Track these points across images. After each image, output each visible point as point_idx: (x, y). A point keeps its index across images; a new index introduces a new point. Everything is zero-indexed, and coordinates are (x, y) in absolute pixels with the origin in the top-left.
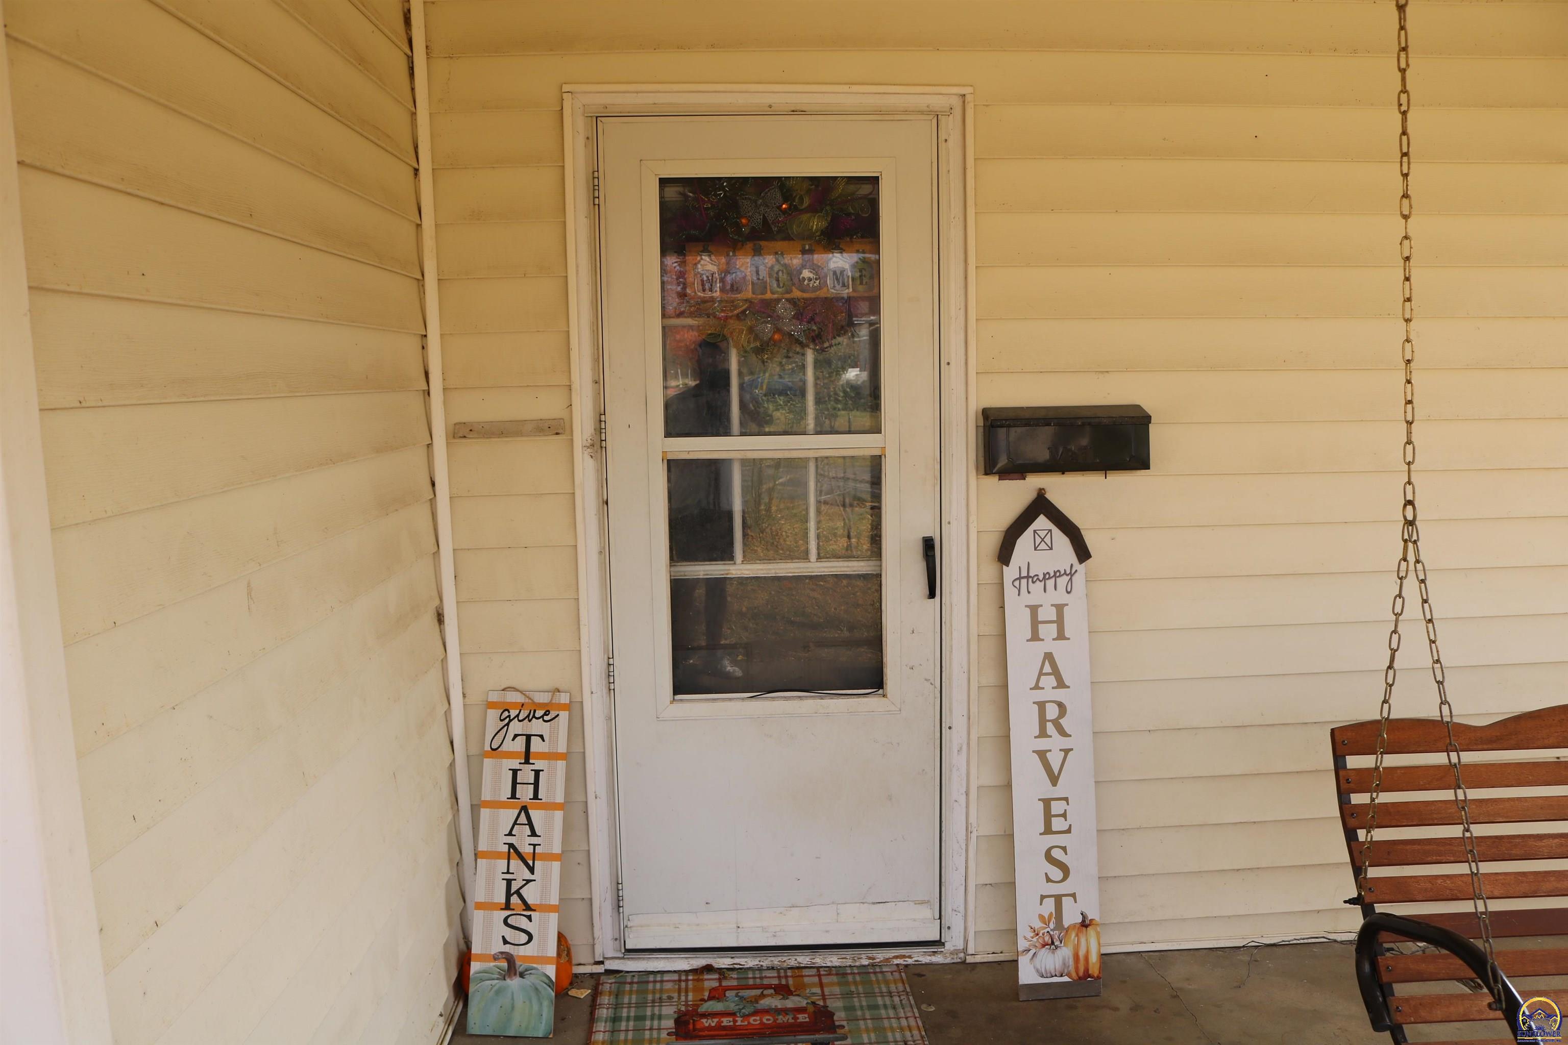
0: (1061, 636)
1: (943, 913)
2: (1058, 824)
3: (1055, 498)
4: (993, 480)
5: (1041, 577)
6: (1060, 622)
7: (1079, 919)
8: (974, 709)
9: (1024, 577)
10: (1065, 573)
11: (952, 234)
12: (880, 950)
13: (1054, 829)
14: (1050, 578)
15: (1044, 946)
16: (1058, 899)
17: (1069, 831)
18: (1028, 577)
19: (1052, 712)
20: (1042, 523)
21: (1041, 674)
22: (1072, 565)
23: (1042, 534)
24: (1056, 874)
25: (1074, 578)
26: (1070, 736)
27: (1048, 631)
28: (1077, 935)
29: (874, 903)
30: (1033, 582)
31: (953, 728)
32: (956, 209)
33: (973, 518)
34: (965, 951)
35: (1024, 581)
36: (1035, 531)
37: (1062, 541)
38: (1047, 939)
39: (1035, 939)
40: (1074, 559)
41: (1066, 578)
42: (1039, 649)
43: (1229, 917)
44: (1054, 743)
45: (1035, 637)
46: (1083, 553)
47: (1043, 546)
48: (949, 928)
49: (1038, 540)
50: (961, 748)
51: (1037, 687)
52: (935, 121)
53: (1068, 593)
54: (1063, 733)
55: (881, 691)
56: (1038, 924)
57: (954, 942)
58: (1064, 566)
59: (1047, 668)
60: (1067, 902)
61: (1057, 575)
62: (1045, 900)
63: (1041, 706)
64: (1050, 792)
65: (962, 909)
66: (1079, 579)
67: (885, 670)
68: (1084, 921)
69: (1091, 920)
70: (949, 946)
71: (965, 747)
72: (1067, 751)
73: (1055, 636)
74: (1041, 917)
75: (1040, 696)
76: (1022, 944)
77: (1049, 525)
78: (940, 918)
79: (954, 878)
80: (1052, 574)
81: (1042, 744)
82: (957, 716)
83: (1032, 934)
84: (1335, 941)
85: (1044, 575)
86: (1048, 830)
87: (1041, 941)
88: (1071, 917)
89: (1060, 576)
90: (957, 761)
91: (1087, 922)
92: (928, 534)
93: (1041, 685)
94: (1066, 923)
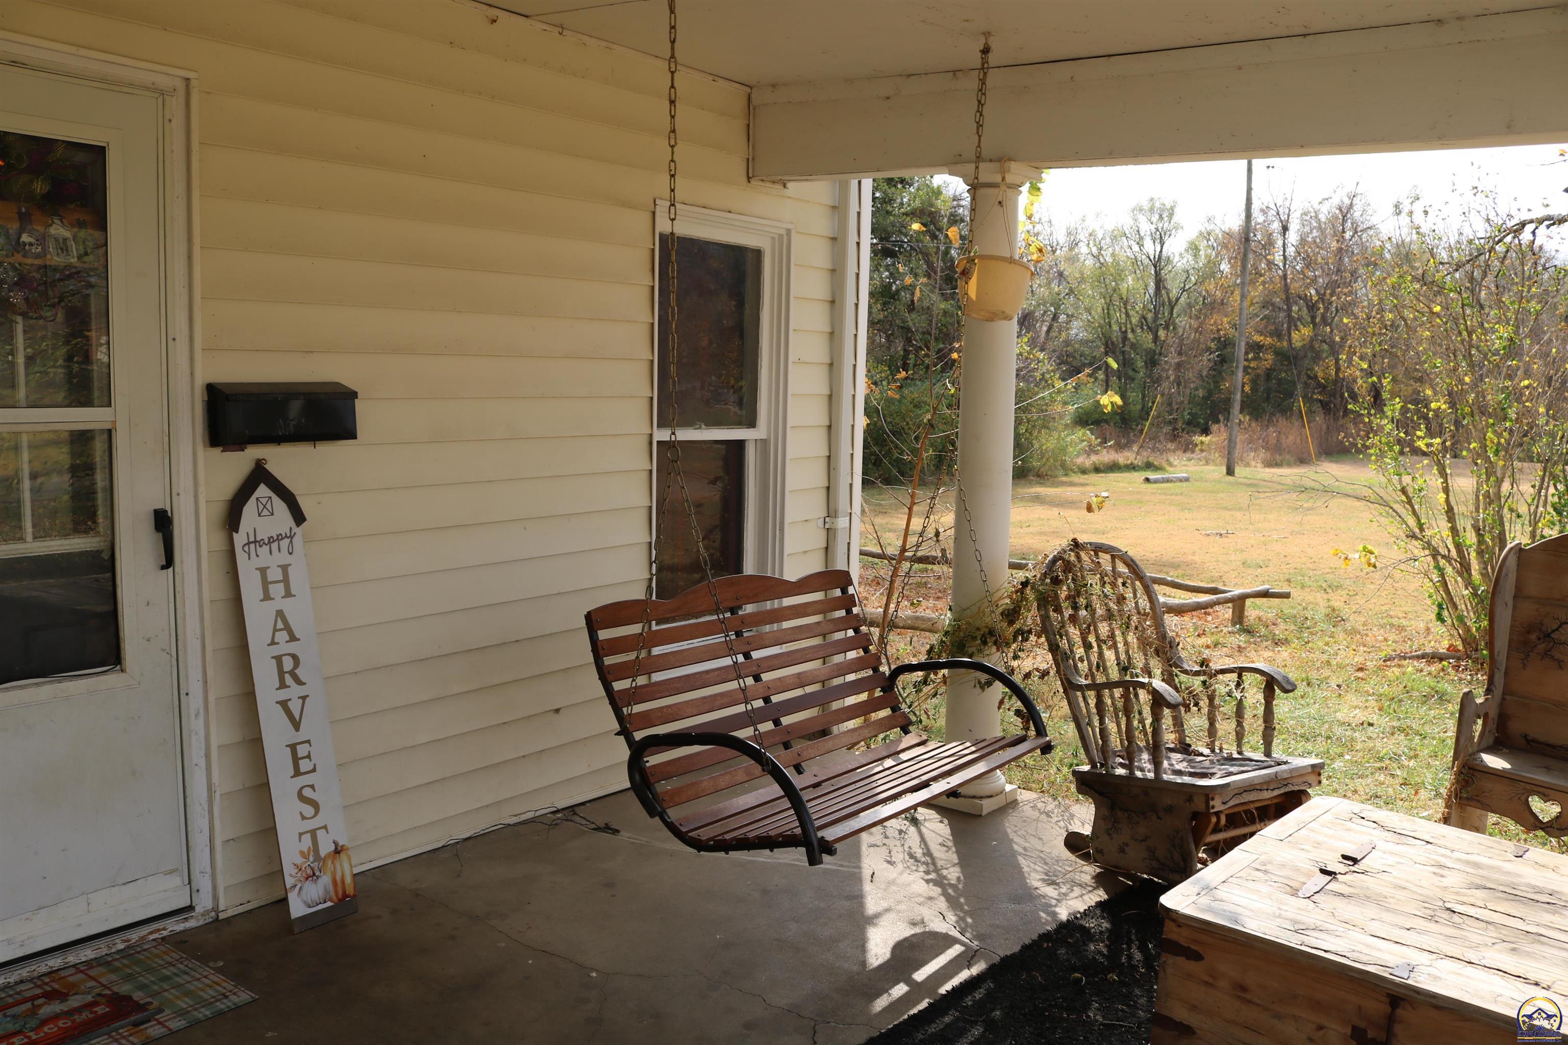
0: (288, 594)
1: (192, 877)
2: (304, 765)
3: (271, 467)
4: (217, 451)
5: (266, 542)
6: (286, 580)
7: (333, 848)
8: (210, 672)
9: (252, 542)
10: (286, 536)
11: (177, 212)
12: (132, 931)
13: (302, 771)
14: (274, 541)
15: (307, 879)
16: (313, 833)
17: (314, 770)
18: (255, 542)
19: (288, 664)
20: (263, 491)
21: (275, 630)
22: (291, 529)
23: (264, 501)
24: (309, 810)
25: (294, 540)
26: (305, 684)
27: (277, 590)
28: (333, 862)
29: (124, 884)
30: (260, 546)
31: (190, 695)
32: (180, 188)
33: (202, 489)
34: (215, 909)
35: (252, 546)
36: (257, 499)
37: (280, 506)
38: (309, 872)
39: (299, 875)
40: (291, 522)
41: (287, 541)
42: (270, 608)
43: (425, 825)
44: (293, 692)
45: (267, 597)
46: (299, 517)
47: (265, 512)
48: (198, 891)
49: (261, 507)
50: (198, 713)
51: (273, 643)
52: (160, 100)
53: (291, 554)
54: (299, 682)
55: (118, 667)
56: (299, 860)
57: (204, 903)
58: (285, 530)
59: (280, 625)
60: (320, 834)
61: (280, 538)
62: (303, 837)
63: (279, 659)
64: (293, 736)
65: (208, 869)
66: (297, 540)
67: (122, 645)
68: (336, 848)
69: (342, 846)
70: (199, 909)
71: (202, 711)
72: (304, 698)
73: (283, 594)
74: (302, 853)
75: (276, 650)
76: (289, 882)
77: (269, 493)
78: (189, 883)
79: (200, 841)
80: (275, 538)
81: (283, 695)
82: (194, 685)
83: (296, 871)
84: (509, 825)
85: (269, 539)
86: (297, 773)
87: (304, 875)
88: (326, 848)
89: (282, 539)
90: (195, 725)
91: (339, 848)
92: (159, 506)
93: (276, 641)
94: (323, 853)
